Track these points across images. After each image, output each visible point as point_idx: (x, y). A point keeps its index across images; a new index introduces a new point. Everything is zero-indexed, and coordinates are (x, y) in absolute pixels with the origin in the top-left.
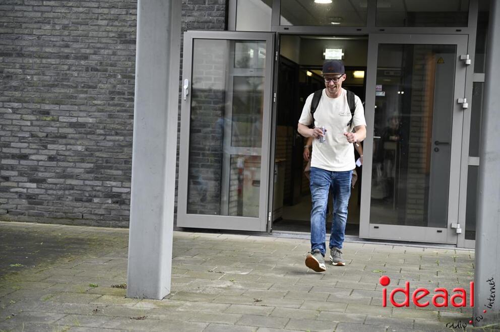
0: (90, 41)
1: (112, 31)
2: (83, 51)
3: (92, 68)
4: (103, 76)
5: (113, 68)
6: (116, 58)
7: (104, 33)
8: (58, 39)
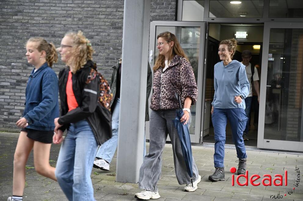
0: (95, 28)
1: (107, 22)
2: (90, 33)
3: (95, 44)
4: (102, 48)
5: (108, 44)
6: (109, 38)
7: (103, 23)
8: (76, 26)
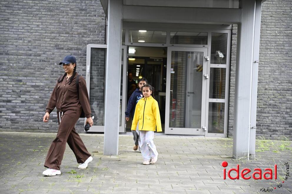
0: (42, 48)
1: (52, 44)
2: (38, 52)
3: (42, 60)
4: (47, 64)
5: (53, 60)
6: (54, 56)
7: (48, 44)
8: (26, 47)
